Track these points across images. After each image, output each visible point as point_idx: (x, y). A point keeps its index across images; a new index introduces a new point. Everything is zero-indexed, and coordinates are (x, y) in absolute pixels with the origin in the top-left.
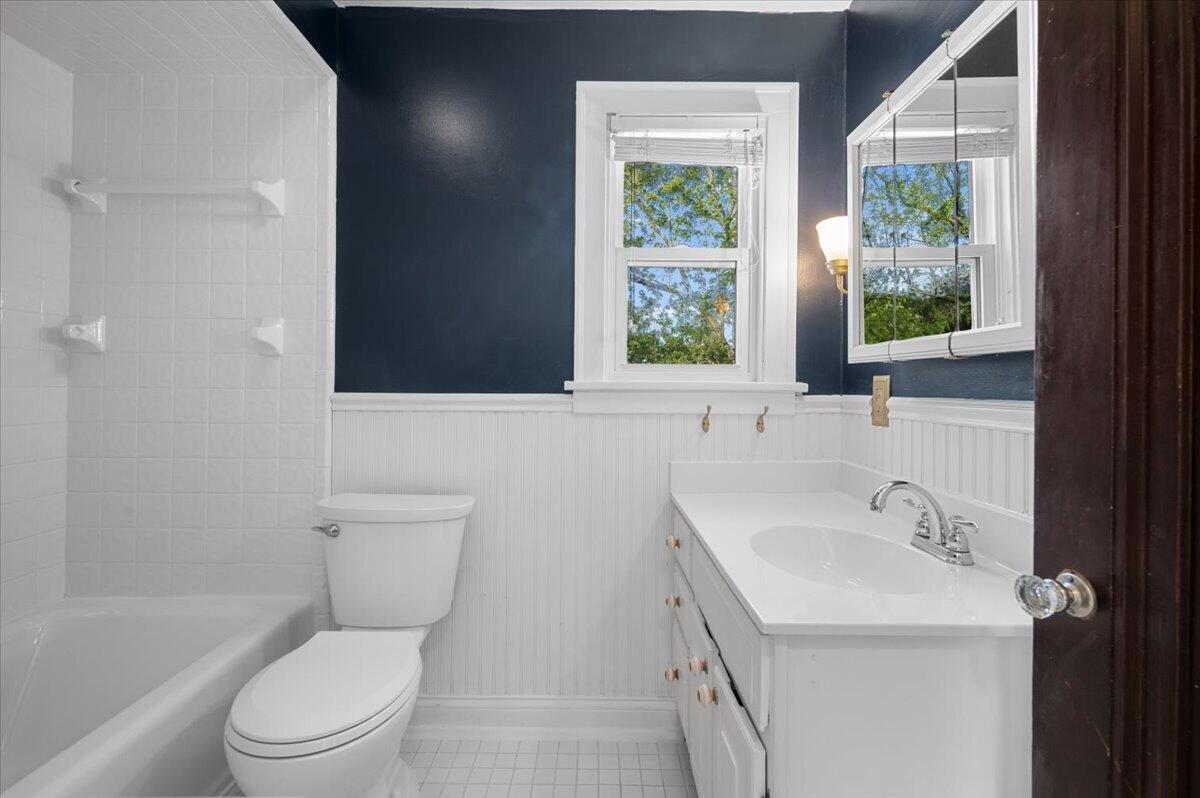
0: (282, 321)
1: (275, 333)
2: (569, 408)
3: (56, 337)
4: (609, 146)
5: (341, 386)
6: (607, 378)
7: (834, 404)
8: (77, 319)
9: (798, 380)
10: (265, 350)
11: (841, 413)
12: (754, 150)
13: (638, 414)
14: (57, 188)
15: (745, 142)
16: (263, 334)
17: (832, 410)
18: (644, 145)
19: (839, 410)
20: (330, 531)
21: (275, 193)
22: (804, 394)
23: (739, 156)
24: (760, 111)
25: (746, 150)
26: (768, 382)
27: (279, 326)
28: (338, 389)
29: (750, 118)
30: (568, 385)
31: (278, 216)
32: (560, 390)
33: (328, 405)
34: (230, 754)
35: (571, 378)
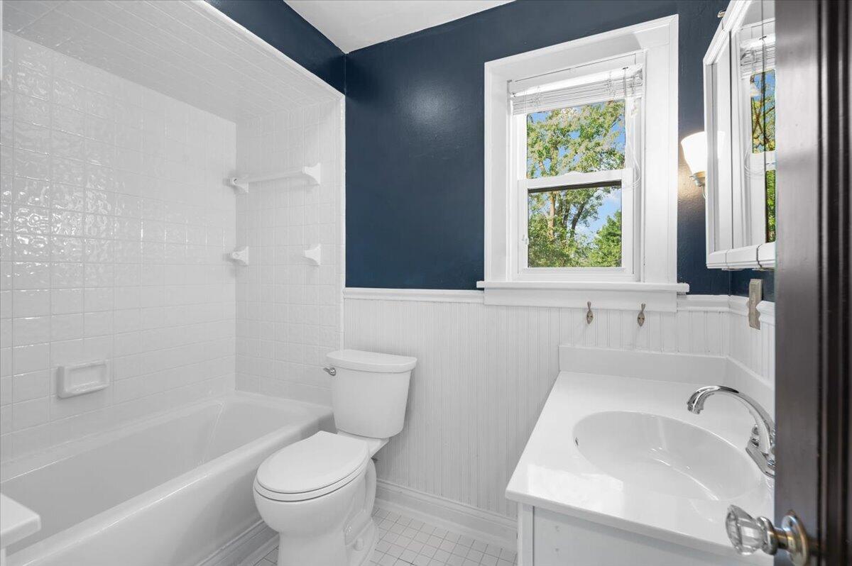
0: (320, 245)
1: (315, 253)
2: (480, 301)
3: (228, 258)
4: (509, 105)
5: (348, 284)
6: (509, 278)
7: (721, 304)
8: (237, 249)
9: (679, 281)
10: (312, 263)
11: (729, 312)
12: (634, 83)
13: (533, 307)
14: (227, 182)
15: (624, 78)
16: (309, 254)
17: (720, 309)
18: (535, 99)
19: (726, 309)
20: (331, 372)
21: (315, 172)
22: (687, 293)
23: (617, 91)
24: (638, 48)
25: (625, 85)
26: (649, 283)
27: (319, 248)
28: (347, 286)
29: (627, 58)
30: (479, 284)
31: (317, 185)
32: (474, 287)
33: (342, 295)
34: (256, 496)
35: (482, 279)
